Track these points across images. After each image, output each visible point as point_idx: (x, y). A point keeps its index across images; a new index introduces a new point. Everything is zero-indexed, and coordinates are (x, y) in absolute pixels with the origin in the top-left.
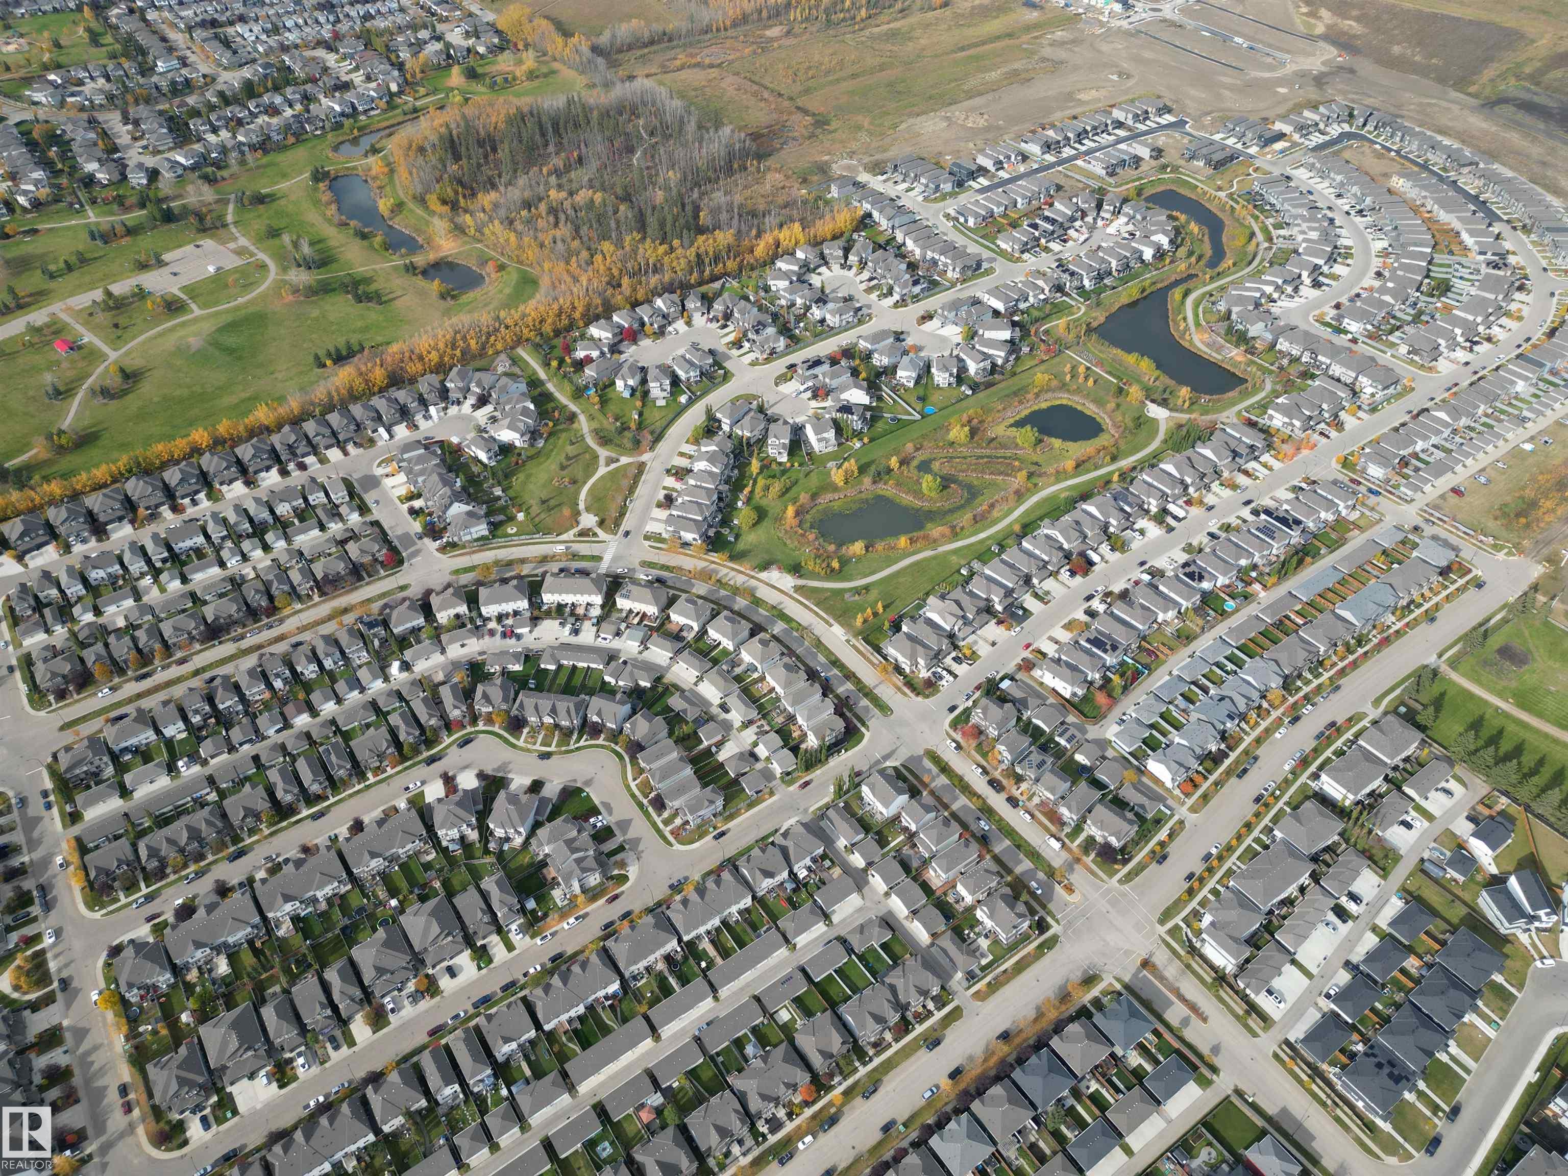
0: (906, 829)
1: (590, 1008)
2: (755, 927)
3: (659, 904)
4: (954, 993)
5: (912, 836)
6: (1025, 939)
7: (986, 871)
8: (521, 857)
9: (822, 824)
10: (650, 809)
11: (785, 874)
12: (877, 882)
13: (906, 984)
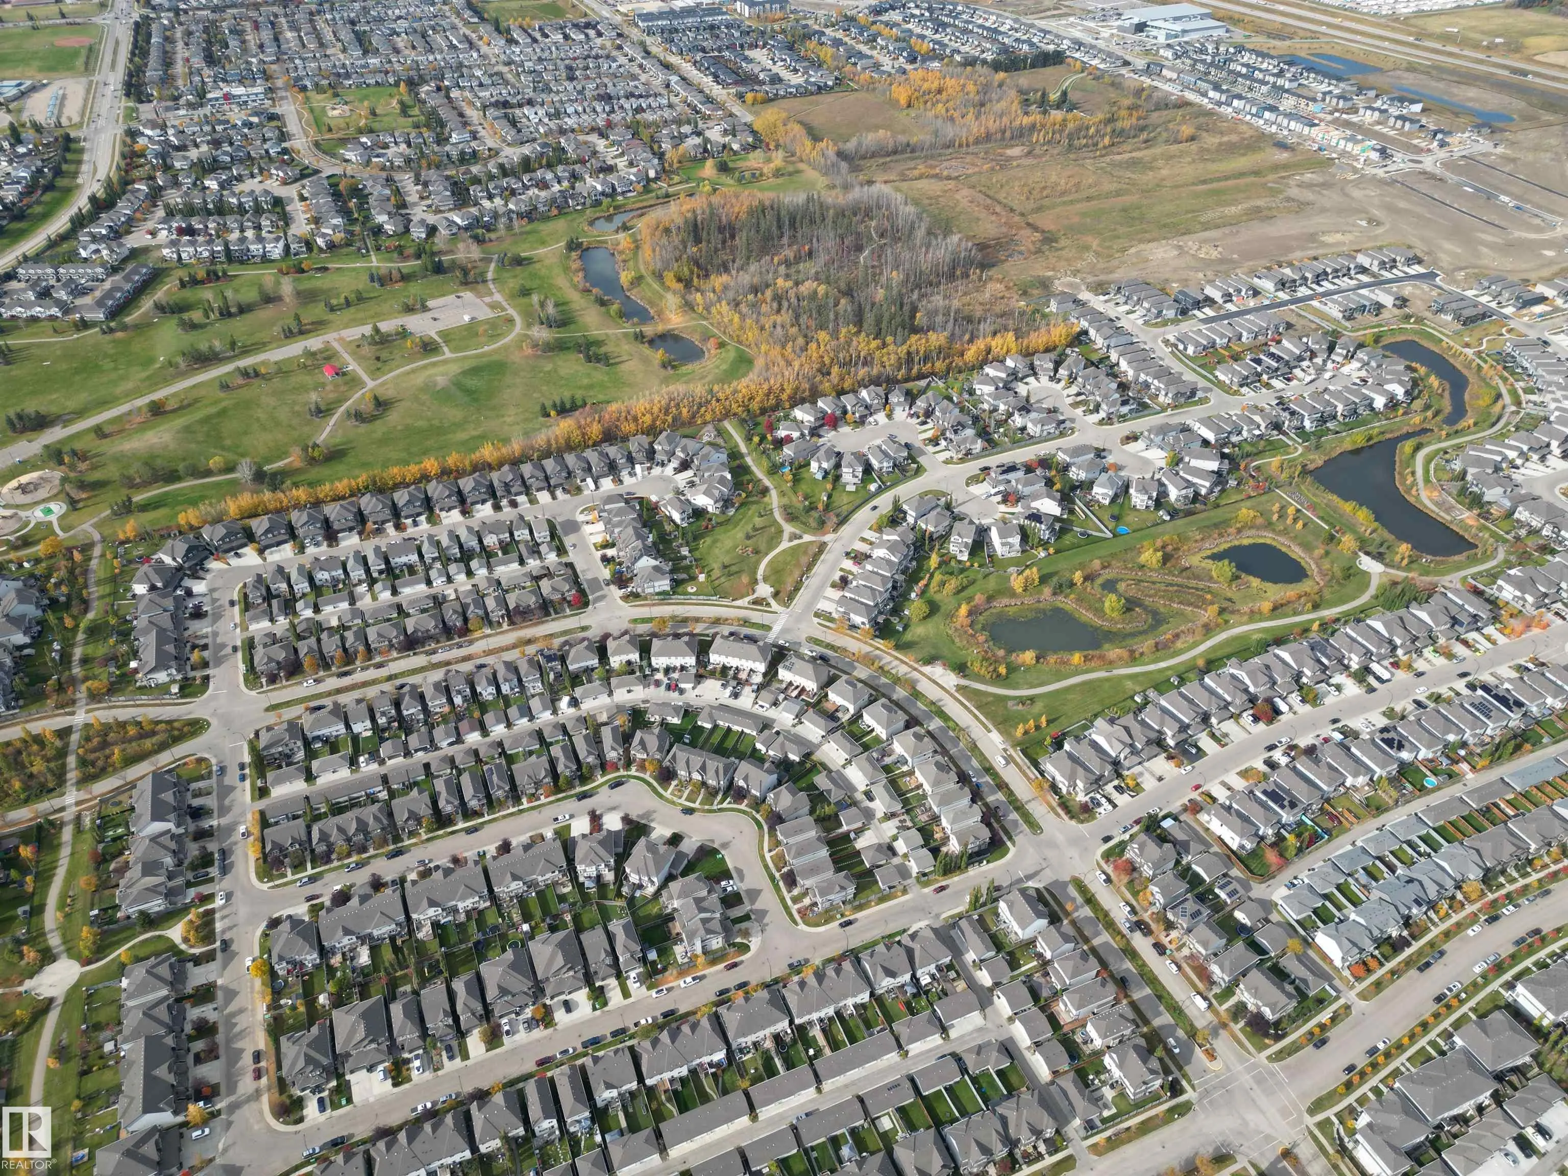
0: (1040, 956)
1: (693, 1072)
2: (868, 1025)
3: (776, 981)
4: (1069, 1140)
5: (1045, 964)
6: (1154, 1098)
7: (1122, 1016)
8: (650, 906)
9: (953, 932)
10: (781, 884)
11: (907, 977)
12: (1002, 1005)
13: (1019, 1117)
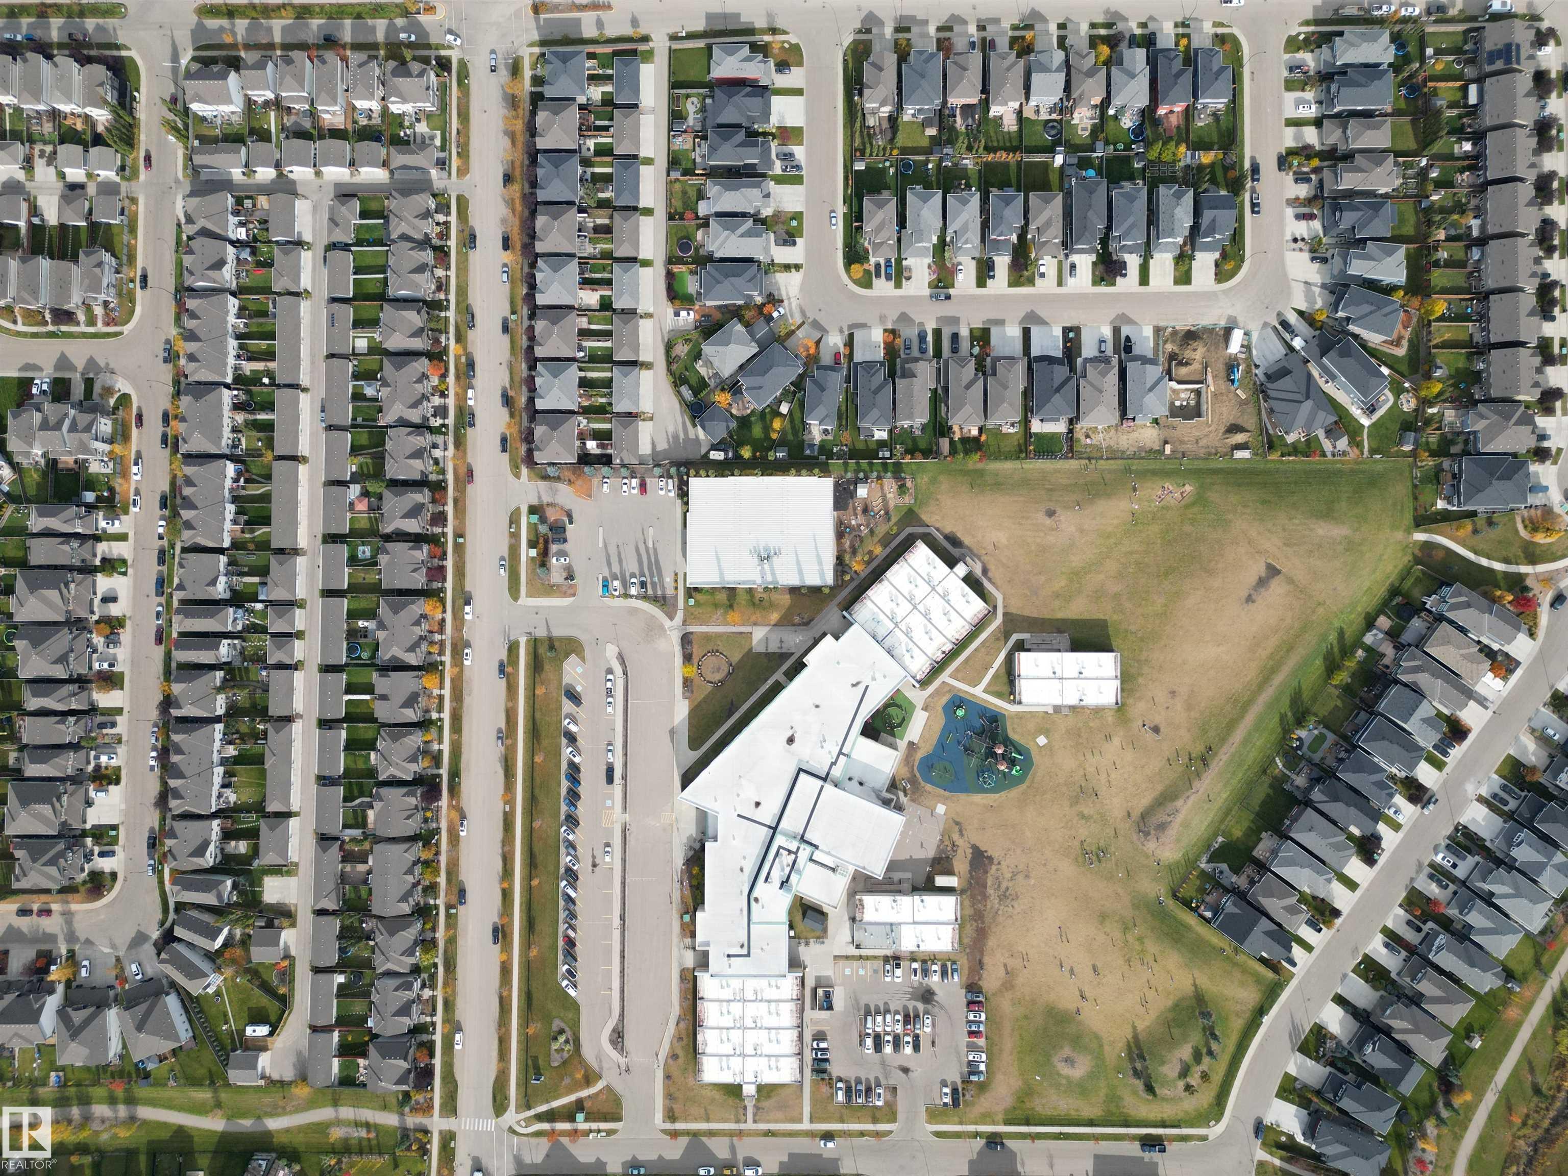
0: (267, 104)
1: (235, 499)
2: (264, 314)
3: (176, 382)
4: (445, 190)
5: (277, 104)
6: (444, 89)
7: (360, 66)
8: (27, 480)
9: (203, 177)
10: (64, 328)
11: (231, 250)
12: (300, 173)
13: (409, 223)
